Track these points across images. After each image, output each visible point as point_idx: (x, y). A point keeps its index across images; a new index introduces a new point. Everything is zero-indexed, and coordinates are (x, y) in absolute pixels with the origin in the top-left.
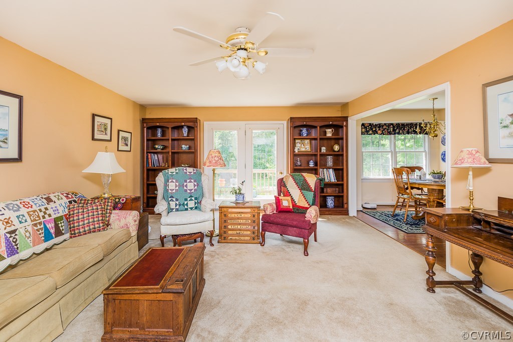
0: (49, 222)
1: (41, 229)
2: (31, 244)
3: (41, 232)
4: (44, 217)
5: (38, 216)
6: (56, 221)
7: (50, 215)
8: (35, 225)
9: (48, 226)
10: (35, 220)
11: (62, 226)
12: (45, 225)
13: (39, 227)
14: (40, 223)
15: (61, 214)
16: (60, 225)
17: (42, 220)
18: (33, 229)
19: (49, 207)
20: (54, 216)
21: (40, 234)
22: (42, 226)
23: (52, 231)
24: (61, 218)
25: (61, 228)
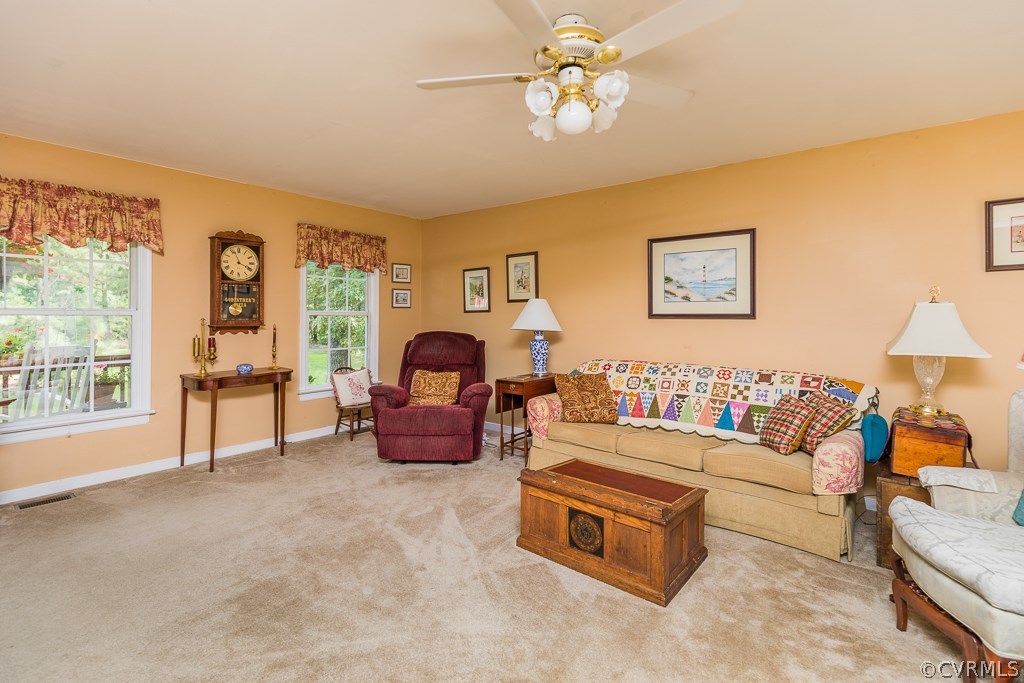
0: (738, 406)
1: (720, 410)
2: (696, 421)
3: (717, 412)
4: (734, 397)
5: (726, 393)
6: (750, 410)
7: (746, 398)
8: (714, 401)
9: (732, 410)
10: (717, 395)
11: (759, 422)
12: (728, 407)
13: (717, 405)
14: (722, 402)
15: (770, 404)
16: (756, 418)
17: (729, 399)
18: (707, 404)
19: (754, 387)
20: (752, 401)
21: (714, 415)
22: (724, 406)
23: (737, 420)
24: (765, 409)
25: (755, 424)
